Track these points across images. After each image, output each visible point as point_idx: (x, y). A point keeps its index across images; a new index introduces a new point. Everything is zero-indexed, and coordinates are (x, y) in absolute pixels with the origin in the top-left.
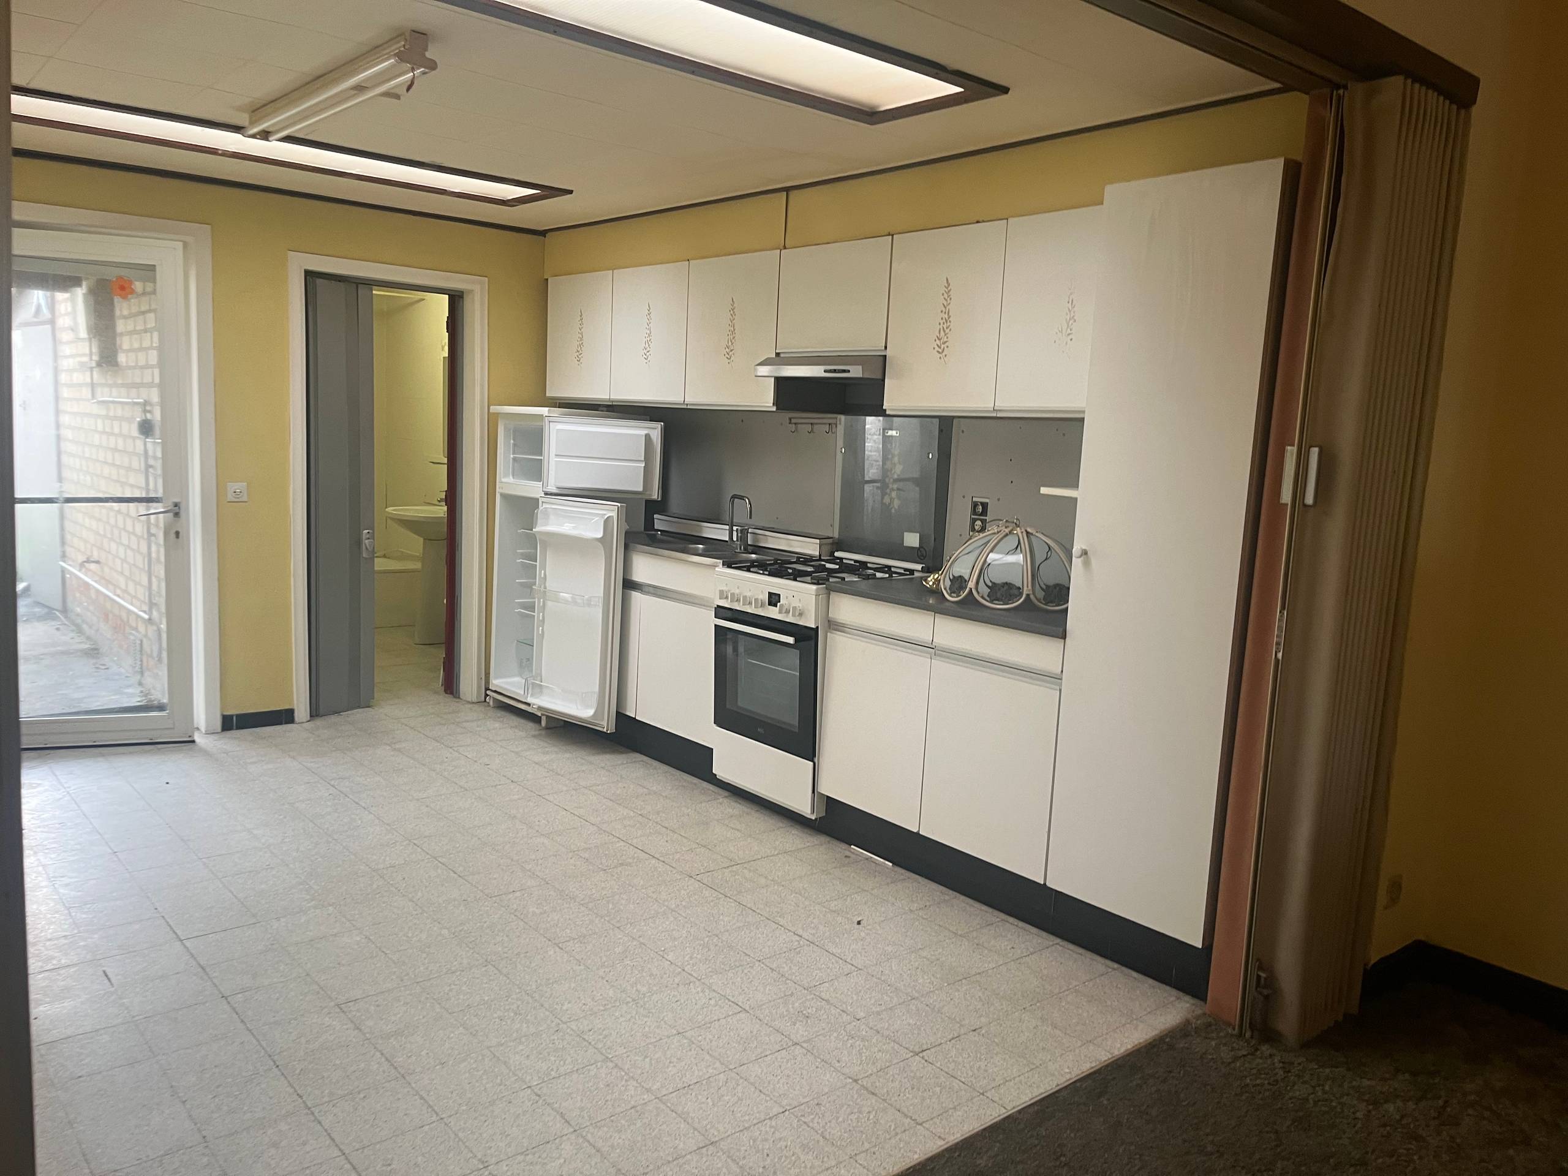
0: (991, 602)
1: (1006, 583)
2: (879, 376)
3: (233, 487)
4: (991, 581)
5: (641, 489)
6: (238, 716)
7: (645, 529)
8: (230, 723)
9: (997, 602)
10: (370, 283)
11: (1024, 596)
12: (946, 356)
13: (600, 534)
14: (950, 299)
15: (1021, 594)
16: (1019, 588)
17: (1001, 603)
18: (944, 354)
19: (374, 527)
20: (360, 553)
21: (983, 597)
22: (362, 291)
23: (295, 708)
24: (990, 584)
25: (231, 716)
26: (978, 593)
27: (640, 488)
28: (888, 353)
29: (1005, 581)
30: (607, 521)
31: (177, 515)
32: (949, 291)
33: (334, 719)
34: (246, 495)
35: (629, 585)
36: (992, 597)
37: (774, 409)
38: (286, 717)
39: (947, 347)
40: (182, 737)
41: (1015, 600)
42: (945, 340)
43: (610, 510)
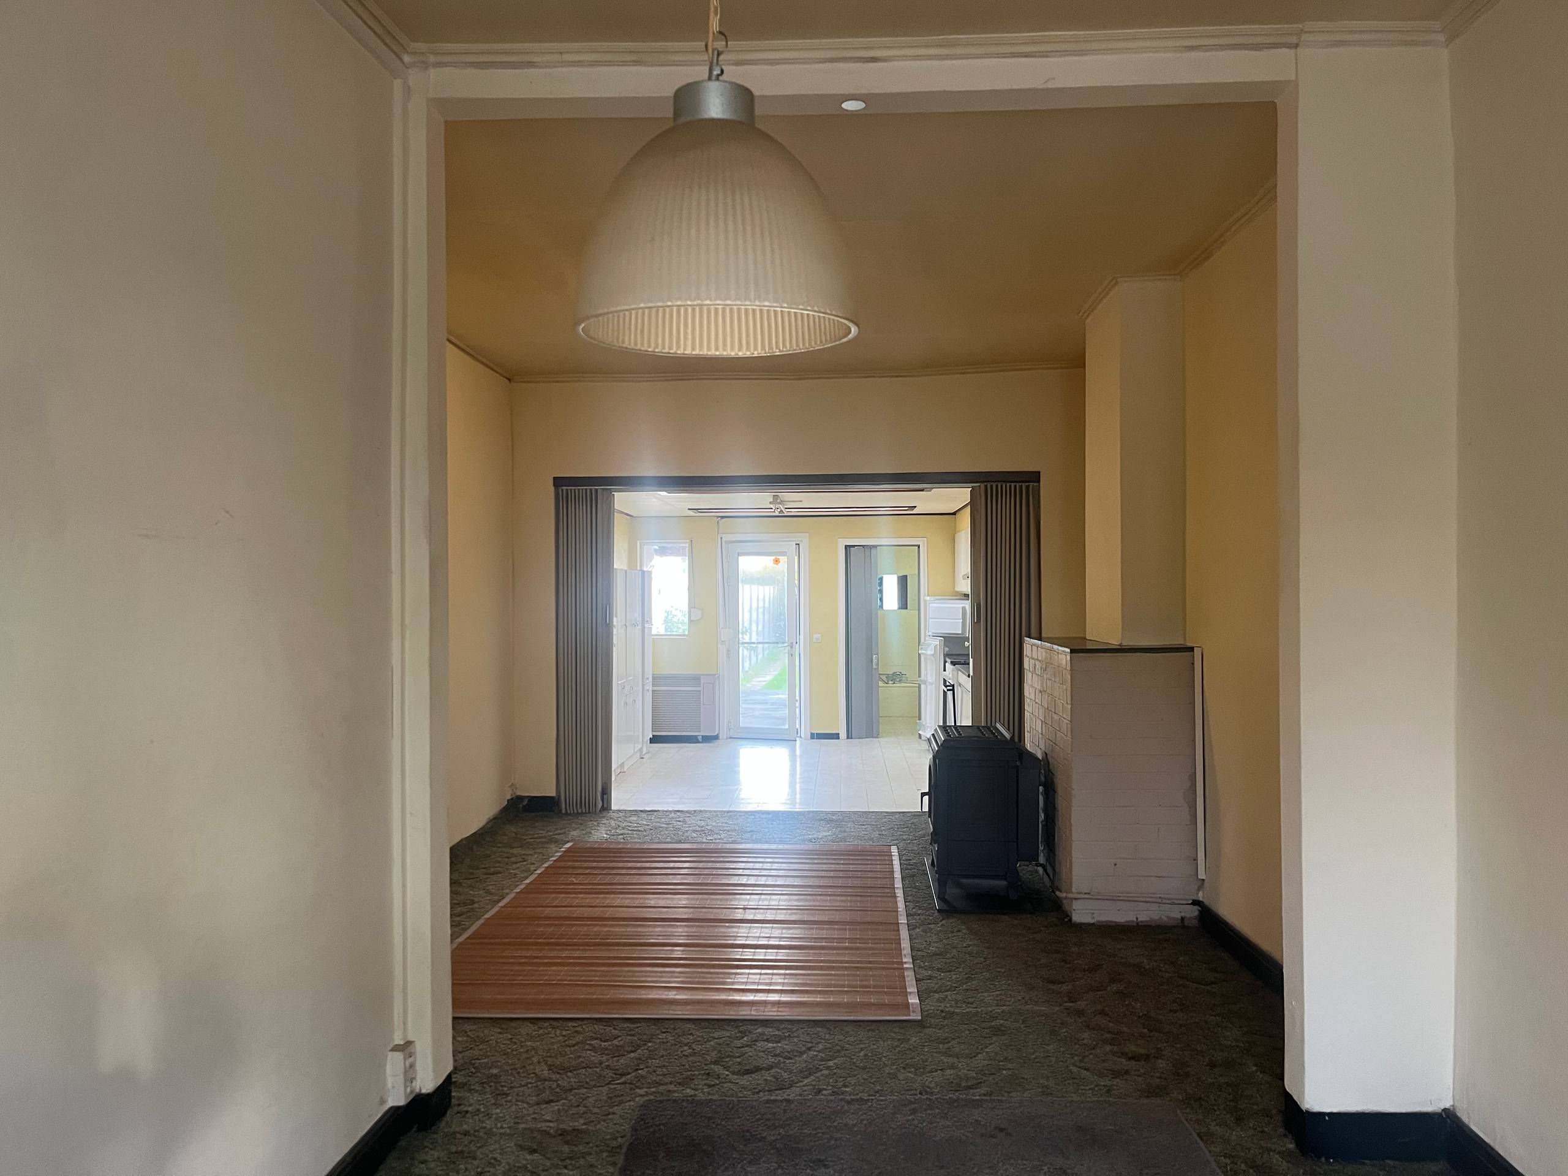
3: (816, 636)
5: (960, 633)
6: (816, 734)
8: (814, 737)
10: (876, 547)
13: (932, 653)
19: (878, 654)
20: (872, 666)
22: (873, 551)
23: (840, 733)
30: (938, 648)
31: (792, 647)
33: (858, 741)
34: (820, 639)
38: (836, 736)
40: (792, 739)
43: (938, 642)
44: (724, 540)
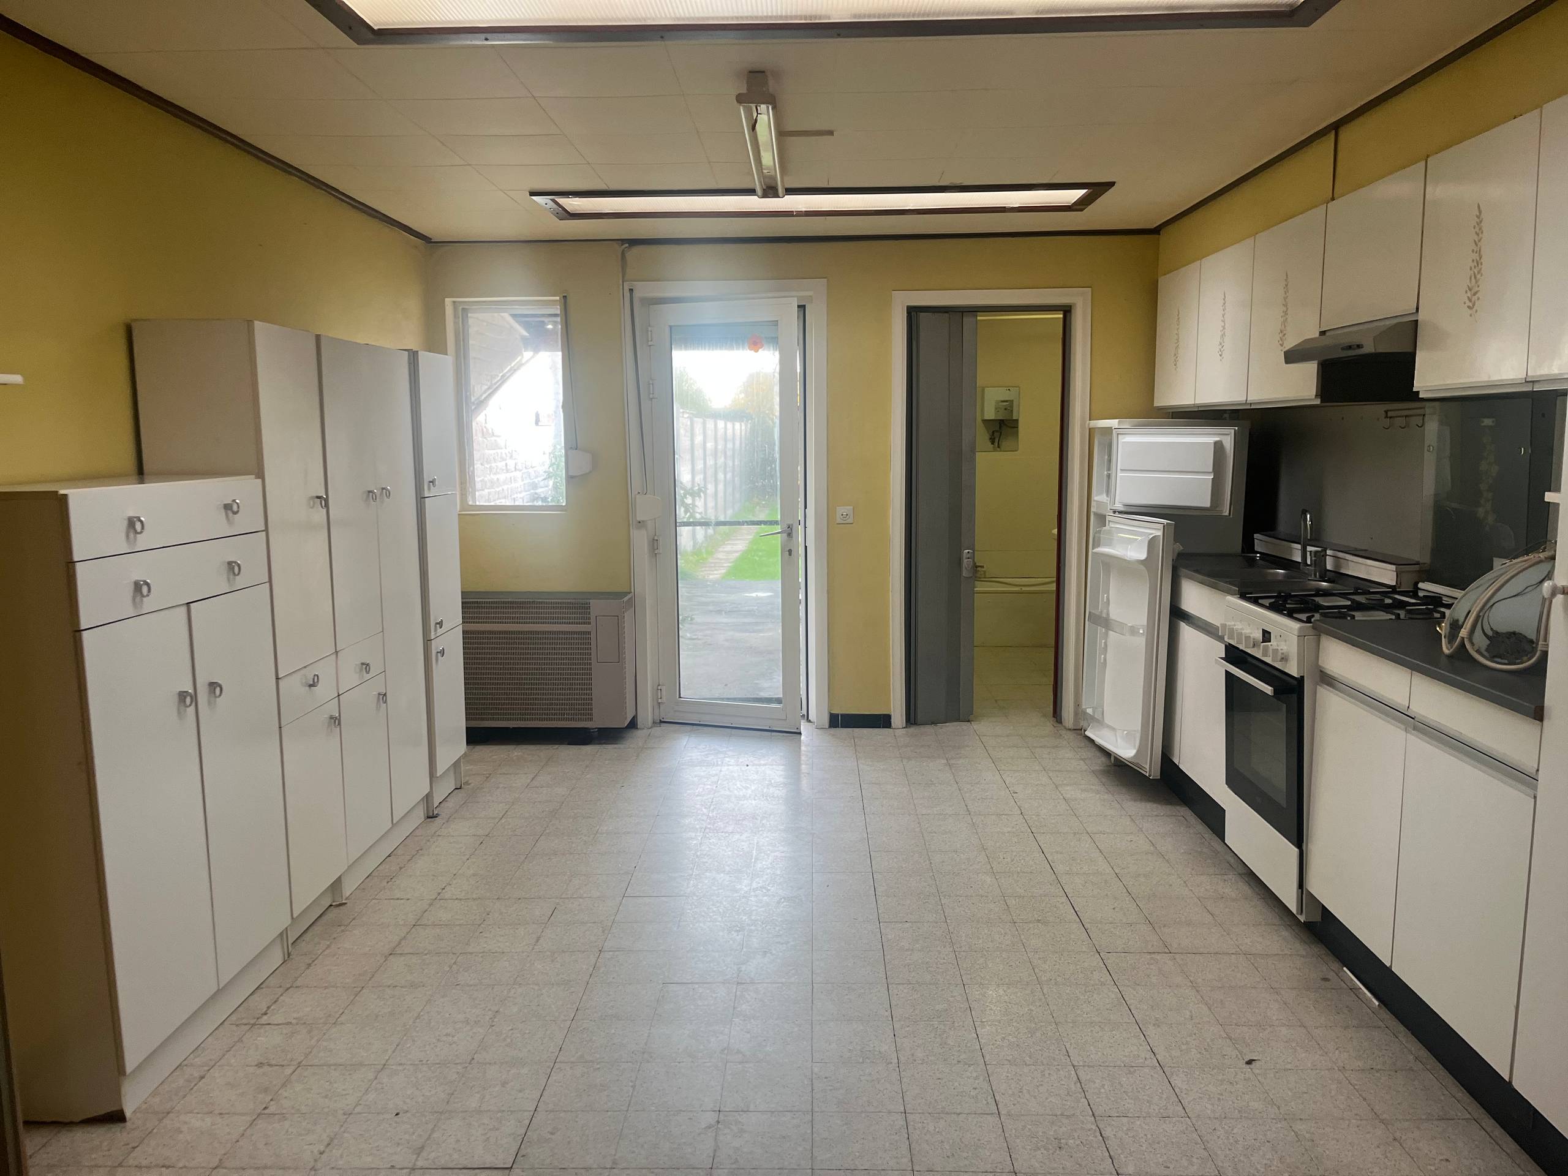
0: (1491, 659)
1: (1514, 633)
2: (1409, 350)
3: (842, 510)
4: (1492, 629)
5: (1208, 505)
6: (842, 715)
7: (1243, 551)
8: (837, 721)
9: (1499, 660)
10: (974, 310)
11: (1538, 654)
12: (1476, 311)
13: (1143, 556)
14: (1482, 233)
15: (1534, 651)
16: (1532, 642)
17: (1506, 661)
18: (1474, 309)
19: (974, 545)
20: (961, 571)
21: (1478, 651)
22: (968, 320)
23: (892, 714)
24: (1490, 633)
25: (838, 715)
26: (1472, 644)
27: (1207, 503)
28: (1421, 317)
29: (1512, 630)
30: (1152, 543)
31: (790, 535)
32: (1481, 222)
33: (929, 729)
34: (852, 517)
35: (1178, 614)
36: (1494, 653)
37: (1318, 402)
38: (882, 721)
39: (1478, 299)
40: (790, 728)
41: (1525, 658)
42: (1477, 289)
43: (1155, 529)
44: (637, 294)
